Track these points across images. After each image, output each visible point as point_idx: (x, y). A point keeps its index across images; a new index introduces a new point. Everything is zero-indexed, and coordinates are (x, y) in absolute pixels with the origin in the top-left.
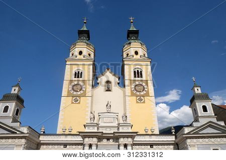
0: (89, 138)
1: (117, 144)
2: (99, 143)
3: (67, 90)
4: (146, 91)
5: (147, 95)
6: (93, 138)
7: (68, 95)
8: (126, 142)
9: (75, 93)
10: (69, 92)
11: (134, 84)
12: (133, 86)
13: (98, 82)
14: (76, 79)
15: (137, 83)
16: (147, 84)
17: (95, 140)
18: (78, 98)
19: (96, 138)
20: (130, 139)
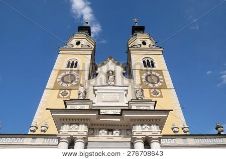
0: (71, 124)
1: (129, 139)
2: (90, 139)
3: (54, 81)
4: (161, 82)
5: (164, 87)
6: (78, 124)
7: (54, 87)
8: (147, 134)
9: (64, 85)
10: (56, 83)
11: (145, 75)
12: (144, 77)
13: (97, 72)
14: (69, 69)
15: (149, 73)
16: (162, 74)
17: (83, 129)
18: (67, 91)
19: (86, 124)
20: (155, 128)
